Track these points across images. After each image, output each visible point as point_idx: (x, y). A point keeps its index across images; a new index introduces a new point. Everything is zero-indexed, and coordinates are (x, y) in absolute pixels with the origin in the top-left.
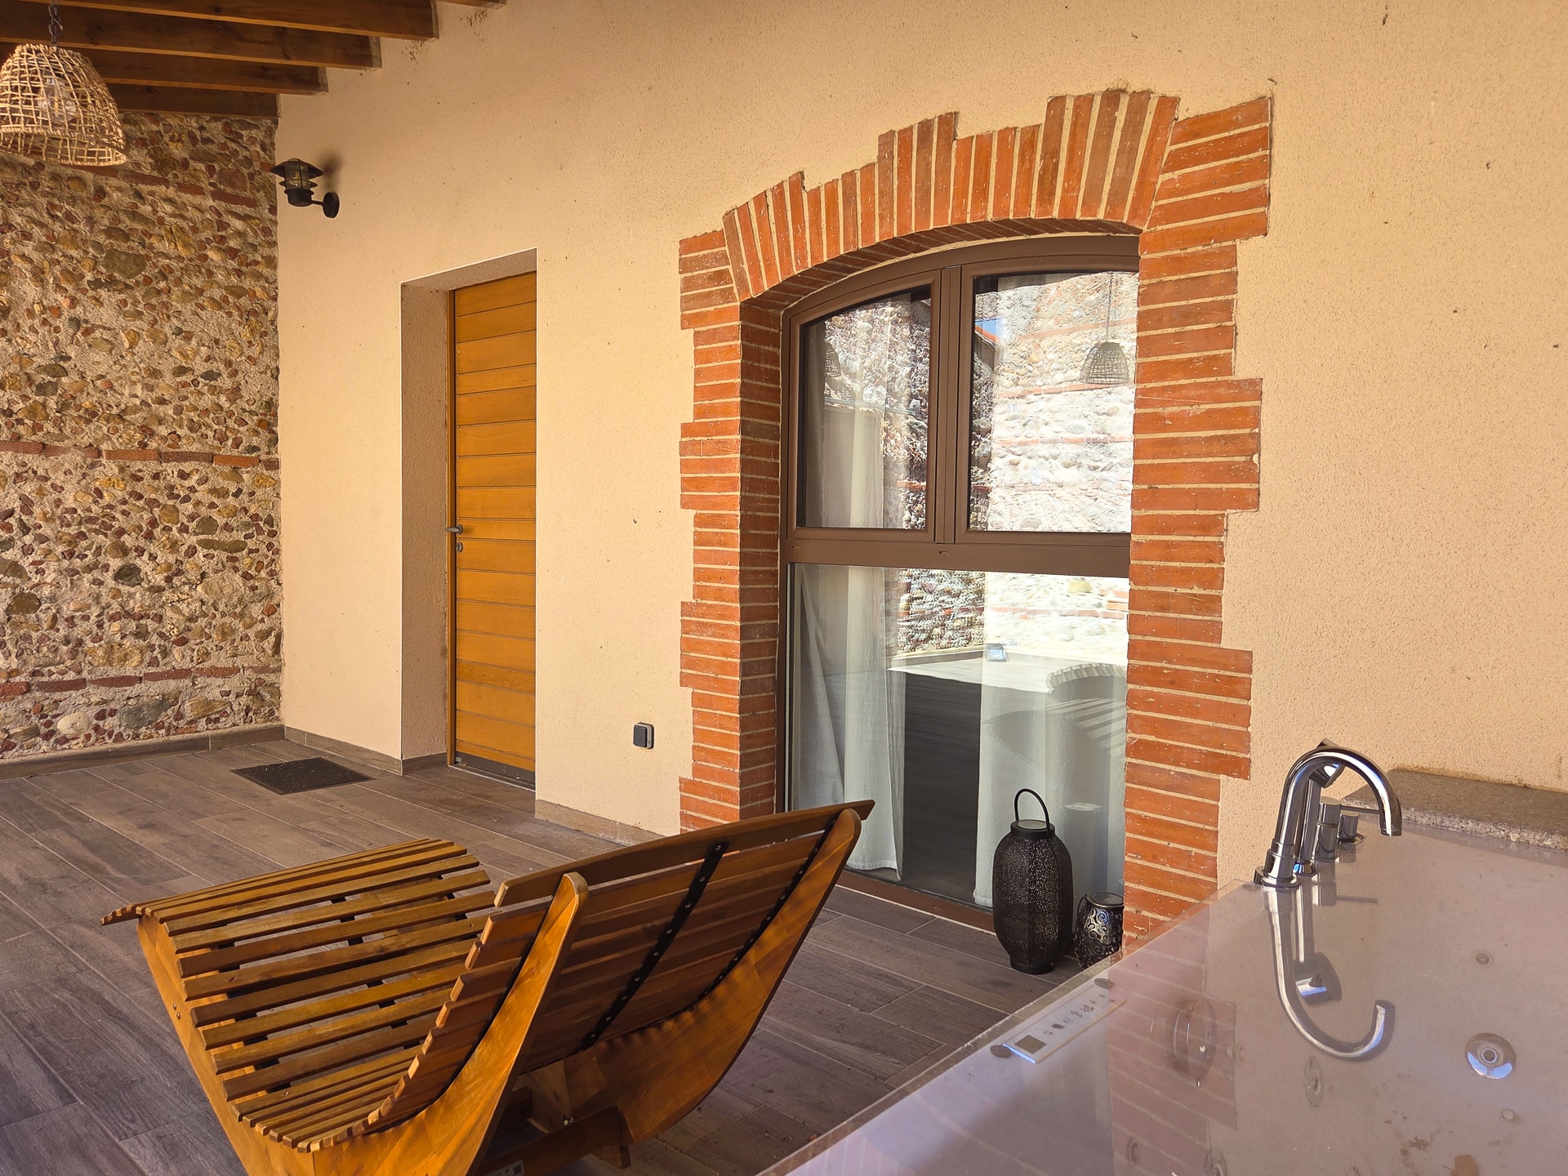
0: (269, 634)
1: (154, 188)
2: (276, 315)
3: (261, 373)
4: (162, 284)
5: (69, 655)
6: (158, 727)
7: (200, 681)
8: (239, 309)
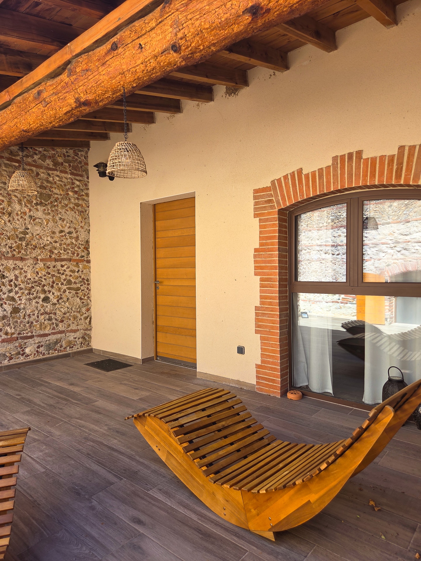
0: (87, 317)
1: (53, 172)
2: (89, 212)
3: (85, 231)
4: (56, 203)
5: (29, 327)
6: (55, 350)
7: (67, 334)
8: (78, 211)
